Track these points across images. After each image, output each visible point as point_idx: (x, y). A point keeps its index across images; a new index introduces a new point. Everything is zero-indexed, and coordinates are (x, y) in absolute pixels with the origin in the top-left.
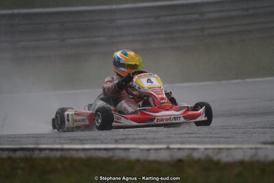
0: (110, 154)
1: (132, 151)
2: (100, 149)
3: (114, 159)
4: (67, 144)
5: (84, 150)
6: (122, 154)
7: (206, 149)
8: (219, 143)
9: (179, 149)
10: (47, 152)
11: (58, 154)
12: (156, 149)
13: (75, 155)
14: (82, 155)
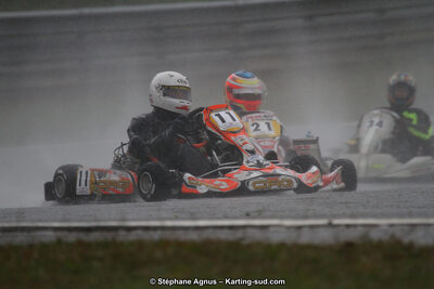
0: (239, 234)
1: (272, 229)
2: (222, 227)
3: (245, 242)
4: (170, 219)
5: (197, 228)
6: (258, 235)
7: (392, 225)
8: (410, 215)
9: (348, 226)
10: (140, 232)
11: (156, 236)
12: (312, 227)
13: (182, 236)
14: (194, 236)
